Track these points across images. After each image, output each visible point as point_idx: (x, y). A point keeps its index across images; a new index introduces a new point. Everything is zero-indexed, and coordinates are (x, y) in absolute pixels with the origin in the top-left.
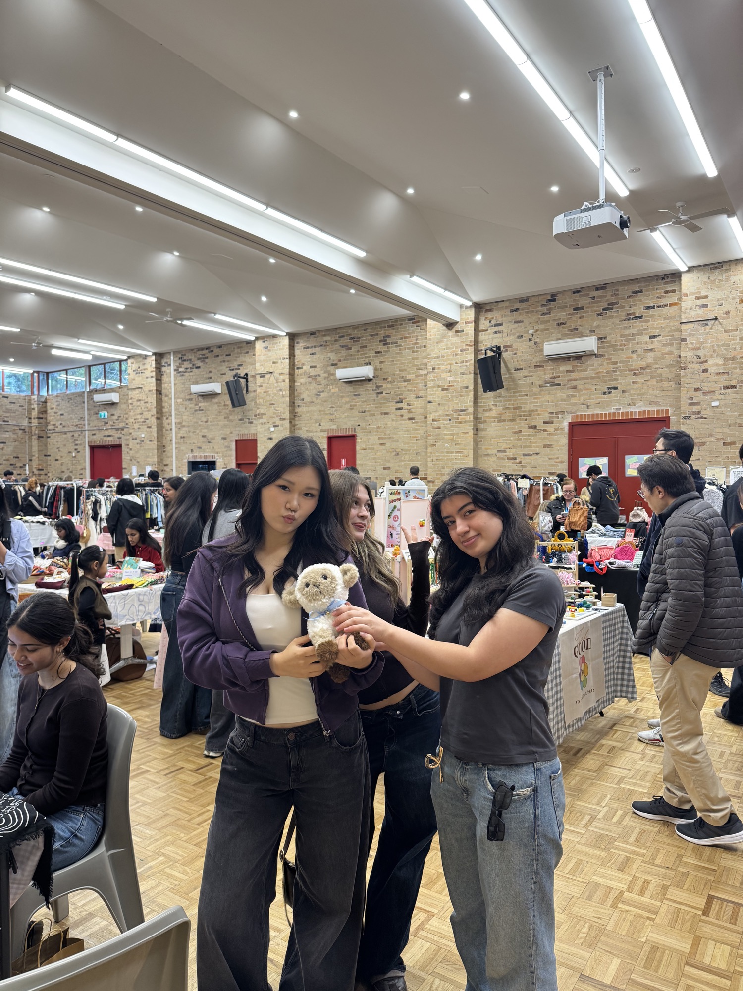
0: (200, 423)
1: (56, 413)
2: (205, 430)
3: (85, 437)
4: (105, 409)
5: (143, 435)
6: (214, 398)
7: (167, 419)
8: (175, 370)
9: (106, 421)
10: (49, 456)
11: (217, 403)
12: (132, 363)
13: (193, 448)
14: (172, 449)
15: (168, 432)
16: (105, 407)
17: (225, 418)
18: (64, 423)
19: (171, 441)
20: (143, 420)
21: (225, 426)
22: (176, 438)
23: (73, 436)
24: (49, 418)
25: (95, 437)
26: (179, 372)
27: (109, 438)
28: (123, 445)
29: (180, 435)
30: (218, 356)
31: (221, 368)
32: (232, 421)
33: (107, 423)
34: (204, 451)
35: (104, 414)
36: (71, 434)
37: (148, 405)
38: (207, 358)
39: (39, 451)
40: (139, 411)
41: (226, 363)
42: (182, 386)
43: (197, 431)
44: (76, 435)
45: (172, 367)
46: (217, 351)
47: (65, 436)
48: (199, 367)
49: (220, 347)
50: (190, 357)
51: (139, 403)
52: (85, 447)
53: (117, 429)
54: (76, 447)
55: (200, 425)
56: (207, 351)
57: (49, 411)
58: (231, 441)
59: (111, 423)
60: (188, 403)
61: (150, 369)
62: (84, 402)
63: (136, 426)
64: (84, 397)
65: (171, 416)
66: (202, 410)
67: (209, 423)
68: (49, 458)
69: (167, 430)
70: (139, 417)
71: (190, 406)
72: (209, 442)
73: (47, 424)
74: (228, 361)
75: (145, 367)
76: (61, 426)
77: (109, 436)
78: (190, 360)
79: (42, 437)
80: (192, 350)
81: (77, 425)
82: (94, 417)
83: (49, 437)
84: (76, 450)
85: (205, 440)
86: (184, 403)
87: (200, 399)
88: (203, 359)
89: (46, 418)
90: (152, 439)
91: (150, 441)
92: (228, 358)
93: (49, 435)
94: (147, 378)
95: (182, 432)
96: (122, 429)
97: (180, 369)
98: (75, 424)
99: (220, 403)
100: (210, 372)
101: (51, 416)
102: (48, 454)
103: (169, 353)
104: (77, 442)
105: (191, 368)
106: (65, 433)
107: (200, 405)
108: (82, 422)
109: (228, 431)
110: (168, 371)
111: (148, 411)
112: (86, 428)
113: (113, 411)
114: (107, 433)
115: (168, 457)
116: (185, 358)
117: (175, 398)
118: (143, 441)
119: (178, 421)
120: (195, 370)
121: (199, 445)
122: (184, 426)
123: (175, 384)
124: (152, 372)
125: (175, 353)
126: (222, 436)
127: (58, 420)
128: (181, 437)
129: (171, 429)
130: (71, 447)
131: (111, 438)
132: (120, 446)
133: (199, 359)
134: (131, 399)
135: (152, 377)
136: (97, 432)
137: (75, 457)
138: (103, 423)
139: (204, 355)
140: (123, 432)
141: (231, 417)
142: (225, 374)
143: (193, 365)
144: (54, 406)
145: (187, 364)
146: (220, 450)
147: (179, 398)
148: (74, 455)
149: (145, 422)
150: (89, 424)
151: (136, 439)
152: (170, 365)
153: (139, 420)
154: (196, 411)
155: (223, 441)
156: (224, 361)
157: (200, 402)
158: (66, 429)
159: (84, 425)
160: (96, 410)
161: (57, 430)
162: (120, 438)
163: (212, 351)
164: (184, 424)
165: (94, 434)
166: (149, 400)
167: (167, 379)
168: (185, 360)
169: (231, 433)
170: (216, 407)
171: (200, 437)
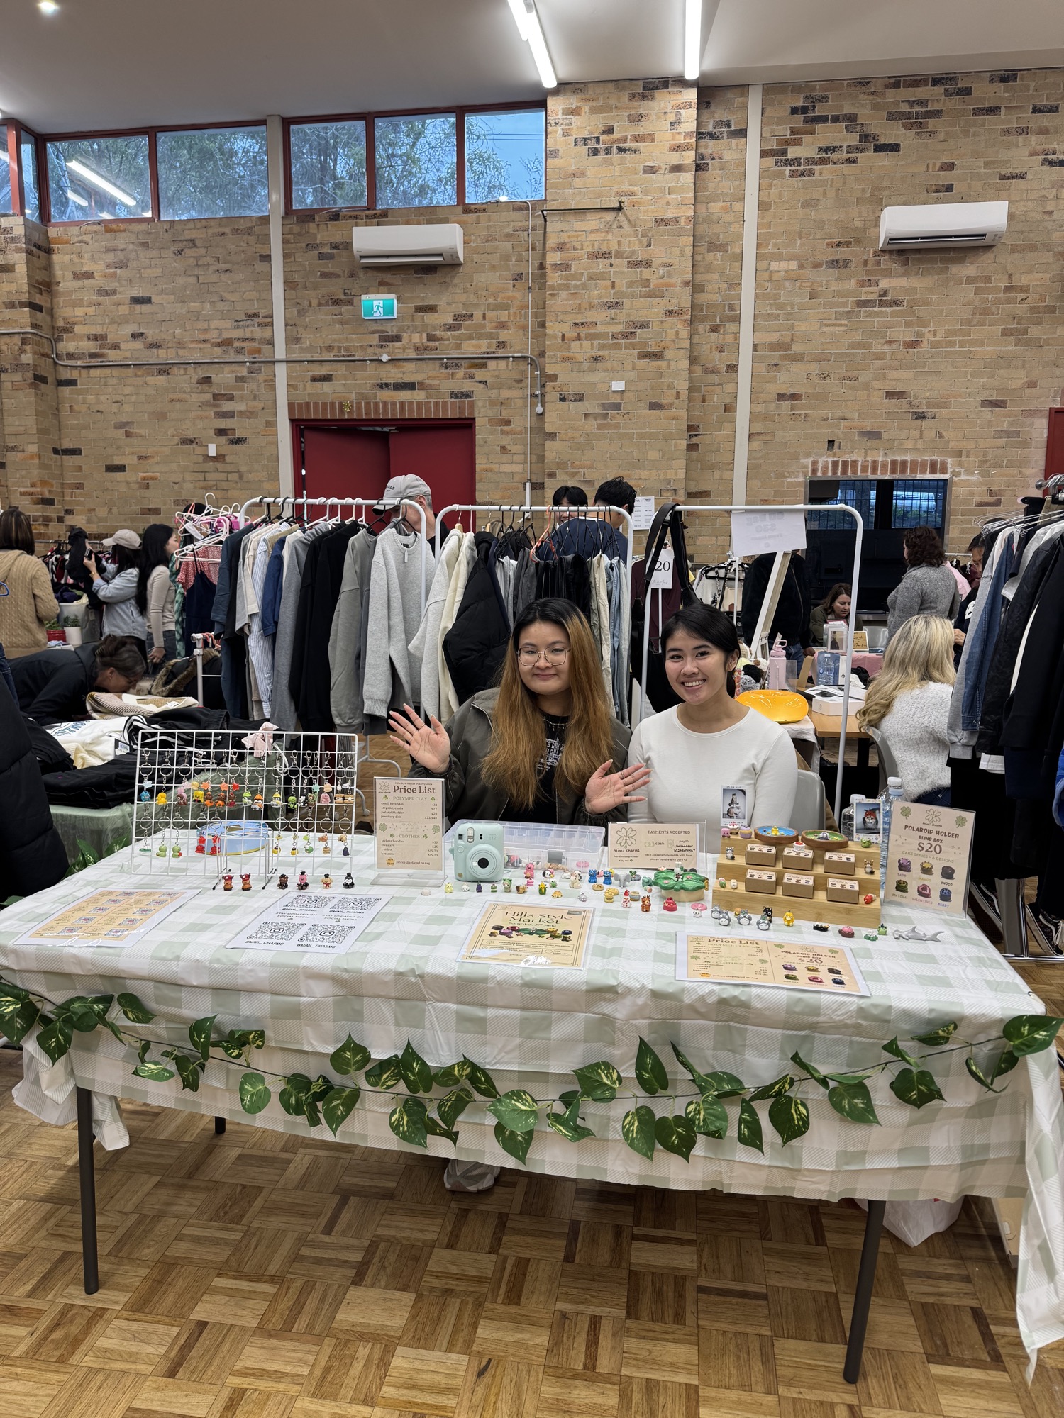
0: (878, 346)
1: (103, 293)
2: (907, 375)
3: (273, 388)
4: (384, 286)
5: (619, 386)
6: (961, 261)
7: (714, 329)
8: (764, 154)
9: (391, 330)
10: (76, 452)
11: (970, 280)
12: (575, 112)
13: (837, 434)
14: (732, 439)
15: (715, 378)
16: (387, 277)
17: (1005, 333)
18: (151, 333)
19: (730, 408)
20: (620, 328)
21: (1005, 361)
22: (754, 400)
23: (207, 380)
24: (64, 312)
25: (326, 386)
26: (789, 162)
27: (405, 395)
28: (480, 423)
29: (773, 389)
30: (993, 110)
31: (1003, 155)
32: (1039, 344)
33: (397, 338)
34: (891, 446)
35: (378, 304)
36: (195, 374)
37: (655, 276)
38: (937, 114)
39: (39, 431)
40: (602, 292)
41: (1033, 139)
42: (801, 212)
43: (864, 377)
44: (223, 378)
45: (753, 143)
46: (986, 92)
47: (162, 380)
48: (894, 148)
49: (1007, 77)
50: (848, 110)
51: (601, 265)
52: (272, 424)
53: (454, 363)
54: (223, 424)
55: (880, 357)
56: (939, 90)
57: (65, 283)
58: (1029, 413)
59: (419, 338)
60: (826, 277)
61: (666, 138)
62: (266, 258)
63: (583, 350)
64: (266, 239)
65: (737, 319)
66: (895, 303)
67: (925, 347)
68: (69, 460)
69: (714, 370)
70: (601, 315)
71: (836, 286)
72: (920, 416)
73: (59, 332)
74: (1043, 131)
75: (643, 128)
76: (138, 345)
77: (411, 386)
78: (851, 118)
79: (44, 380)
80: (862, 83)
81: (227, 343)
82: (325, 315)
83: (72, 383)
84: (221, 432)
85: (894, 406)
86: (810, 273)
87: (885, 261)
88: (920, 118)
89: (51, 312)
90: (668, 397)
91: (655, 406)
92: (1045, 120)
93: (66, 374)
94: (651, 170)
95: (787, 380)
96: (480, 362)
97: (793, 152)
98: (213, 336)
99: (988, 279)
100: (950, 166)
101: (80, 303)
102: (67, 444)
103: (743, 88)
104: (227, 406)
105: (850, 149)
106: (164, 369)
107: (884, 283)
108: (258, 333)
109: (1016, 379)
110: (729, 156)
111: (651, 295)
112: (280, 352)
113: (426, 293)
114: (394, 375)
115: (712, 467)
116: (821, 110)
117: (759, 257)
118: (617, 406)
119: (774, 338)
120: (869, 158)
121: (868, 425)
122: (799, 358)
123: (762, 206)
124: (676, 148)
125: (772, 90)
126: (985, 395)
127: (124, 321)
128: (781, 397)
129: (733, 368)
130: (202, 423)
131: (418, 396)
132: (465, 426)
133: (891, 117)
134: (560, 248)
135: (677, 168)
136: (341, 370)
137: (219, 458)
138: (375, 339)
139: (923, 103)
140: (479, 374)
141: (1034, 331)
142: (1021, 177)
143: (864, 138)
144: (98, 268)
145: (826, 134)
146: (971, 445)
147: (778, 257)
148: (212, 450)
149: (624, 335)
150: (292, 340)
151: (579, 398)
152: (742, 133)
153: (600, 328)
154: (862, 304)
155: (987, 413)
156: (1022, 131)
157: (888, 273)
158: (162, 355)
159: (271, 343)
160: (335, 288)
161: (112, 355)
162: (468, 395)
163: (968, 91)
164: (796, 349)
165: (327, 378)
166: (658, 255)
167: (727, 186)
168: (823, 119)
169: (1032, 385)
170: (968, 292)
171: (878, 398)
